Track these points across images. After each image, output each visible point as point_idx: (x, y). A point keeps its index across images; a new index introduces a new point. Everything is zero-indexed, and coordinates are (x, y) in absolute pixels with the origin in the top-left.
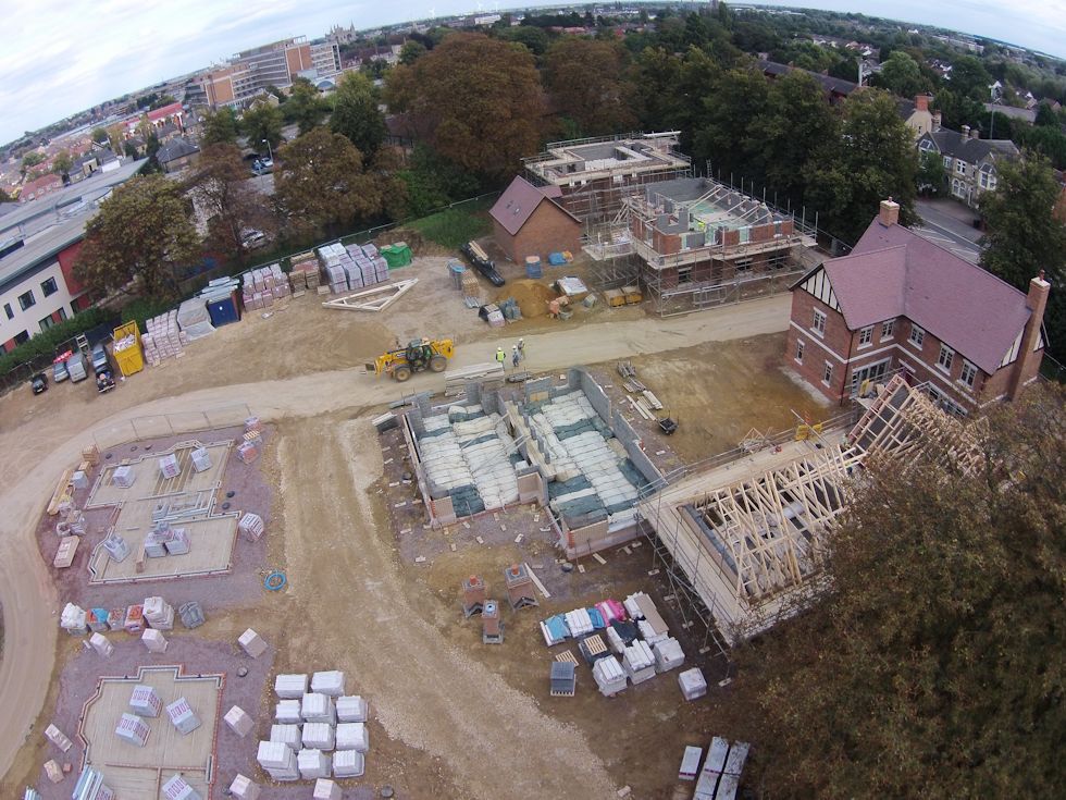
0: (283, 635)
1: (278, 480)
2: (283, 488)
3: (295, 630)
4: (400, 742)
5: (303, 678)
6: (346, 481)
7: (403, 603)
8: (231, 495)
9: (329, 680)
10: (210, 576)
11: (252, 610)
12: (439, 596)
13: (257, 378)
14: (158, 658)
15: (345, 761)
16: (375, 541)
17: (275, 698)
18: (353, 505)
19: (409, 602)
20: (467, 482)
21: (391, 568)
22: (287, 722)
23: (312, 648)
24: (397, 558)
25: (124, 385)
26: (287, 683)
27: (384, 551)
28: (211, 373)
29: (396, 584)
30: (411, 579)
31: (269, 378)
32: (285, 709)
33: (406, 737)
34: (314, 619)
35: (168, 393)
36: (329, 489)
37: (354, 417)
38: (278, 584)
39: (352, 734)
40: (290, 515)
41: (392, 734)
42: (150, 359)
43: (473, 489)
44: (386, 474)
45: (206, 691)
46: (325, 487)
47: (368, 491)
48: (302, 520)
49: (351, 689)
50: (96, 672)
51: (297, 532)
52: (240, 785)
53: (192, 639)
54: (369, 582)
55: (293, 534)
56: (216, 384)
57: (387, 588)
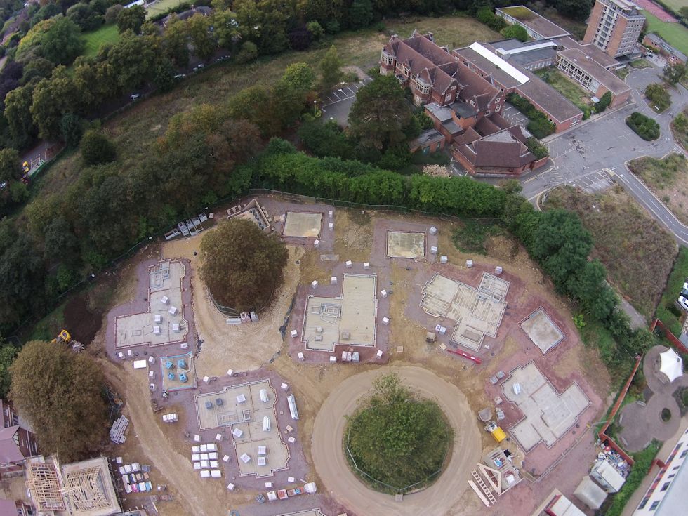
4: (185, 457)
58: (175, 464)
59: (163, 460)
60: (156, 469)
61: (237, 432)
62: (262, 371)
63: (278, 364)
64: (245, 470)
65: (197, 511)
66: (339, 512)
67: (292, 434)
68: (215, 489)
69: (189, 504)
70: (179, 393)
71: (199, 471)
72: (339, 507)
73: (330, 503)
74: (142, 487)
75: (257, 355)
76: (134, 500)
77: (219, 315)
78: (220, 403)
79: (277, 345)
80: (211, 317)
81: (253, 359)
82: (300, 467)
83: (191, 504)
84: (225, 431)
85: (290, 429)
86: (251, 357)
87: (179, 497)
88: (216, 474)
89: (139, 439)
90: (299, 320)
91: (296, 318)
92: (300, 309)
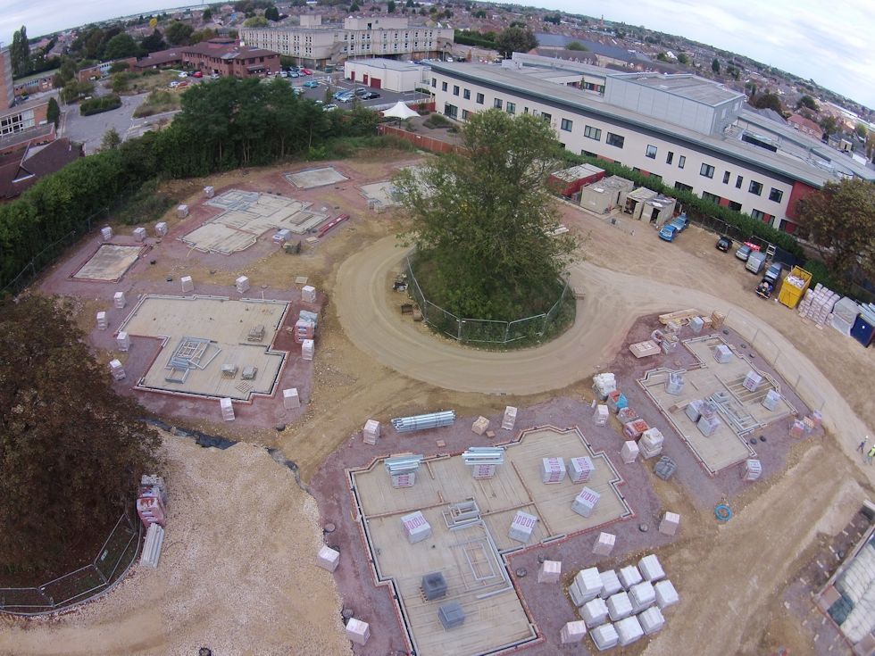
0: (686, 541)
1: (792, 465)
2: (789, 472)
3: (695, 548)
5: (661, 573)
6: (817, 514)
7: (750, 613)
8: (763, 439)
9: (668, 592)
10: (700, 463)
11: (693, 508)
12: (764, 634)
13: (844, 395)
14: (619, 461)
15: (607, 634)
16: (787, 564)
17: (635, 561)
18: (803, 532)
19: (752, 617)
20: (855, 599)
21: (772, 588)
22: (621, 579)
23: (687, 568)
24: (781, 588)
25: (773, 304)
26: (652, 564)
27: (782, 575)
28: (825, 359)
29: (762, 600)
30: (770, 607)
31: (848, 402)
32: (630, 574)
34: (710, 557)
35: (792, 340)
36: (807, 505)
37: (861, 484)
38: (721, 516)
39: (632, 630)
40: (775, 491)
42: (801, 308)
43: (852, 607)
44: (836, 538)
45: (615, 509)
46: (806, 502)
47: (819, 535)
48: (775, 503)
49: (667, 612)
50: (578, 421)
51: (765, 505)
52: (552, 567)
53: (647, 478)
54: (755, 580)
55: (762, 503)
56: (821, 369)
57: (756, 594)
79: (247, 454)
90: (191, 405)
91: (185, 410)
92: (162, 403)
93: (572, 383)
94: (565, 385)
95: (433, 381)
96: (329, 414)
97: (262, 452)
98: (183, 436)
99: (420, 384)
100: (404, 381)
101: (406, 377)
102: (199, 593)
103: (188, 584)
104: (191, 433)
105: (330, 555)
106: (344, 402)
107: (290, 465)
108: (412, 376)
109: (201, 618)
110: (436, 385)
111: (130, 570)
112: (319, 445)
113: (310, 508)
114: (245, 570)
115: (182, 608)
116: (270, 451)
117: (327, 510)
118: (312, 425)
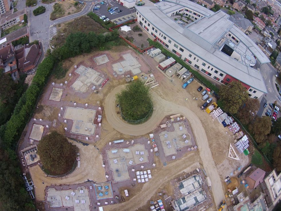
0: (157, 168)
4: (143, 186)
8: (180, 150)
9: (150, 176)
10: (164, 154)
13: (209, 141)
14: (149, 151)
16: (174, 176)
17: (147, 170)
20: (185, 186)
21: (170, 179)
22: (143, 173)
24: (171, 180)
27: (172, 177)
29: (167, 181)
30: (168, 182)
31: (209, 143)
32: (145, 172)
33: (144, 186)
34: (160, 171)
37: (200, 164)
38: (164, 165)
39: (143, 181)
41: (144, 185)
51: (174, 164)
53: (154, 155)
54: (167, 177)
58: (147, 190)
59: (147, 196)
60: (151, 199)
61: (131, 163)
62: (102, 154)
63: (99, 147)
64: (146, 160)
65: (166, 179)
66: (160, 128)
67: (130, 142)
68: (155, 172)
69: (164, 183)
70: (114, 190)
71: (149, 179)
72: (158, 127)
73: (157, 130)
74: (161, 204)
75: (95, 155)
76: (168, 207)
77: (76, 172)
78: (117, 171)
79: (91, 147)
80: (76, 175)
81: (97, 157)
82: (143, 140)
83: (164, 182)
84: (130, 169)
85: (128, 143)
86: (96, 158)
87: (162, 188)
88: (149, 172)
89: (138, 208)
90: (81, 137)
91: (80, 138)
92: (76, 136)
93: (146, 133)
94: (144, 134)
95: (121, 132)
96: (104, 139)
97: (93, 146)
98: (80, 143)
99: (119, 132)
100: (116, 132)
101: (117, 131)
102: (86, 171)
103: (85, 170)
104: (82, 143)
105: (104, 166)
106: (106, 136)
107: (98, 149)
108: (118, 130)
109: (87, 175)
110: (122, 133)
111: (76, 168)
112: (102, 145)
113: (101, 157)
114: (92, 167)
115: (84, 173)
116: (95, 146)
117: (103, 157)
118: (101, 141)
